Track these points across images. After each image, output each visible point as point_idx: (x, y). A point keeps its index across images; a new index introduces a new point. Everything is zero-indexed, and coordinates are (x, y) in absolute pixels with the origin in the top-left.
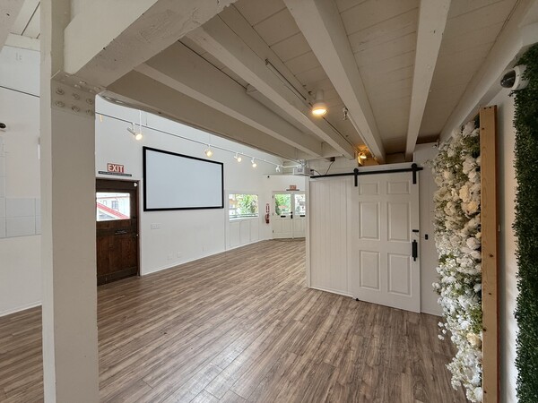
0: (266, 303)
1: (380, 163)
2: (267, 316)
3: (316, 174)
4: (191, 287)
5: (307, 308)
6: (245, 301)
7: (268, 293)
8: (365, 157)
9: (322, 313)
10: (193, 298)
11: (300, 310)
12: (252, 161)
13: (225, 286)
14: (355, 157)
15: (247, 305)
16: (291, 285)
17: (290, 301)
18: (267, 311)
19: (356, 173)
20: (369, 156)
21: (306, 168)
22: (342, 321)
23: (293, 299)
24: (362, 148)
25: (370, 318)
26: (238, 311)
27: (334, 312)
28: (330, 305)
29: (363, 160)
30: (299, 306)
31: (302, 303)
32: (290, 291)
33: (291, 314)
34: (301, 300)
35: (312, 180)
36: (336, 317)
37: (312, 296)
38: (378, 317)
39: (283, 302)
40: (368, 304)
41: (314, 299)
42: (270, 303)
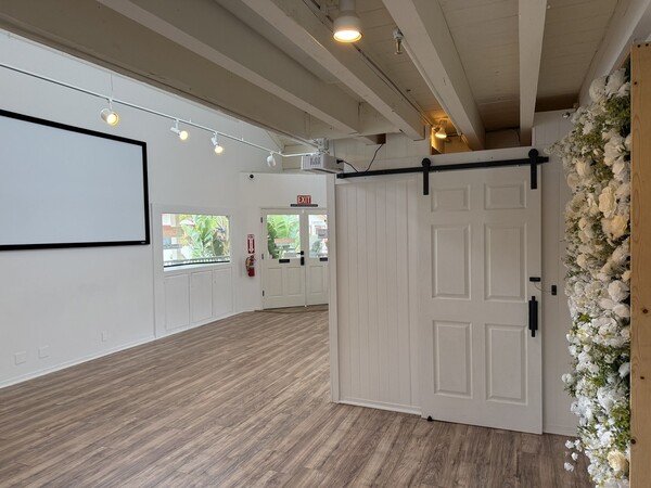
0: (247, 439)
1: (473, 148)
2: (250, 466)
3: (347, 169)
4: (73, 421)
5: (333, 443)
6: (201, 439)
7: (251, 420)
8: (443, 136)
9: (363, 449)
10: (79, 442)
11: (316, 449)
12: (214, 140)
13: (156, 414)
14: (425, 134)
15: (203, 448)
16: (300, 400)
17: (296, 431)
18: (248, 455)
19: (427, 167)
20: (452, 134)
21: (327, 157)
22: (399, 462)
23: (303, 427)
24: (440, 117)
25: (452, 451)
26: (186, 461)
27: (384, 446)
28: (376, 433)
29: (441, 142)
30: (315, 441)
31: (322, 434)
32: (296, 413)
33: (299, 457)
34: (318, 428)
35: (340, 181)
36: (389, 455)
37: (342, 419)
38: (466, 447)
39: (282, 436)
40: (449, 425)
41: (346, 425)
42: (254, 439)
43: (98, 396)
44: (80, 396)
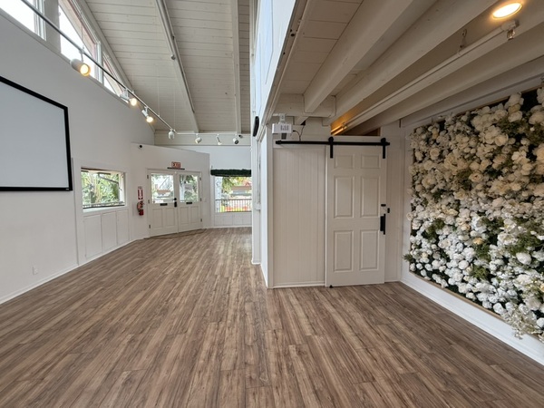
0: (245, 327)
4: (61, 355)
5: (301, 314)
7: (231, 313)
11: (297, 321)
12: (144, 112)
13: (146, 326)
16: (247, 292)
17: (270, 313)
18: (260, 339)
19: (331, 142)
27: (329, 308)
28: (316, 302)
30: (290, 316)
31: (288, 311)
32: (255, 300)
34: (281, 307)
35: (278, 146)
36: (339, 313)
37: (287, 298)
39: (265, 318)
41: (294, 301)
42: (250, 325)
43: (66, 325)
44: (44, 329)
